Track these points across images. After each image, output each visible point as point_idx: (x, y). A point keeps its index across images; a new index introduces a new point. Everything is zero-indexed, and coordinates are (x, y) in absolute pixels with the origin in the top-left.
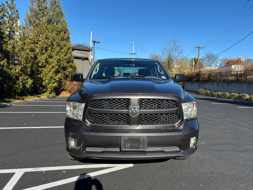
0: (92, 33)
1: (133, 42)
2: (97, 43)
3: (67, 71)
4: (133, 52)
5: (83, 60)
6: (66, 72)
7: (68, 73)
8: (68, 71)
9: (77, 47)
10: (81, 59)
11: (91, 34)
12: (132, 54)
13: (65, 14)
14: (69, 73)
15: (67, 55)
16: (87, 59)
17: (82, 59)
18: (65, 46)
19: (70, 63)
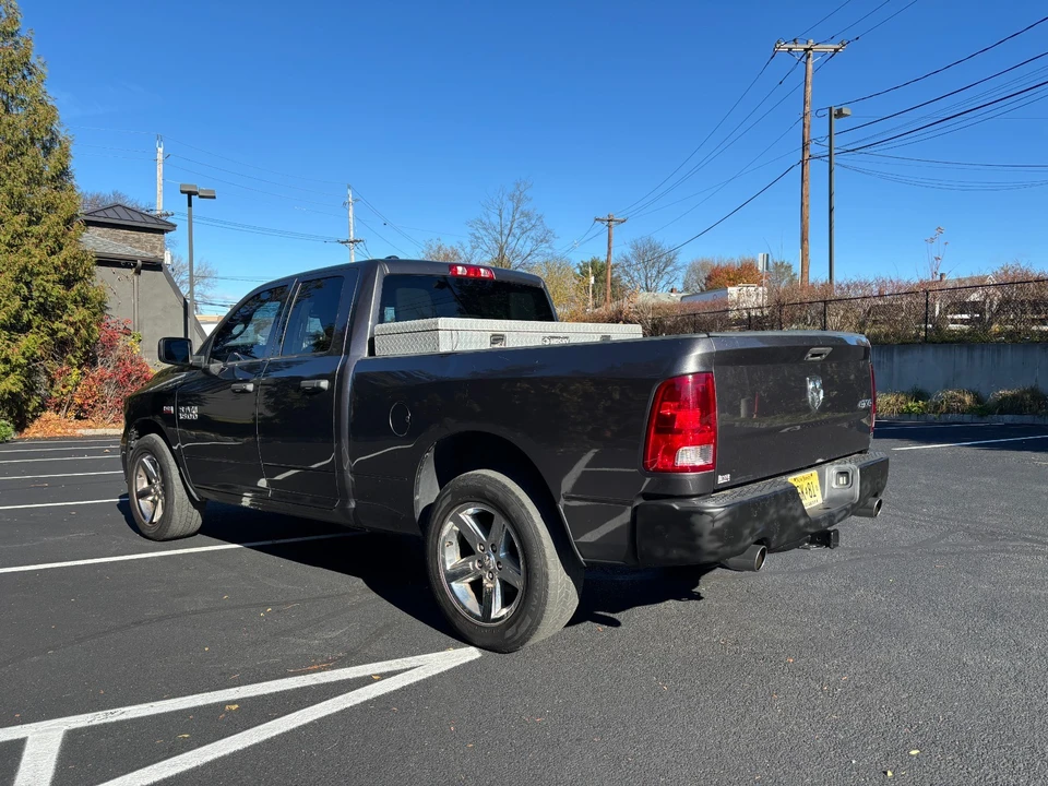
0: (160, 150)
1: (350, 192)
2: (201, 197)
3: (67, 323)
4: (352, 233)
5: (138, 272)
6: (57, 325)
7: (72, 331)
8: (71, 319)
9: (102, 214)
10: (127, 266)
11: (160, 157)
12: (347, 242)
13: (45, 71)
14: (77, 331)
15: (61, 249)
16: (155, 266)
17: (135, 265)
18: (50, 207)
19: (78, 286)
